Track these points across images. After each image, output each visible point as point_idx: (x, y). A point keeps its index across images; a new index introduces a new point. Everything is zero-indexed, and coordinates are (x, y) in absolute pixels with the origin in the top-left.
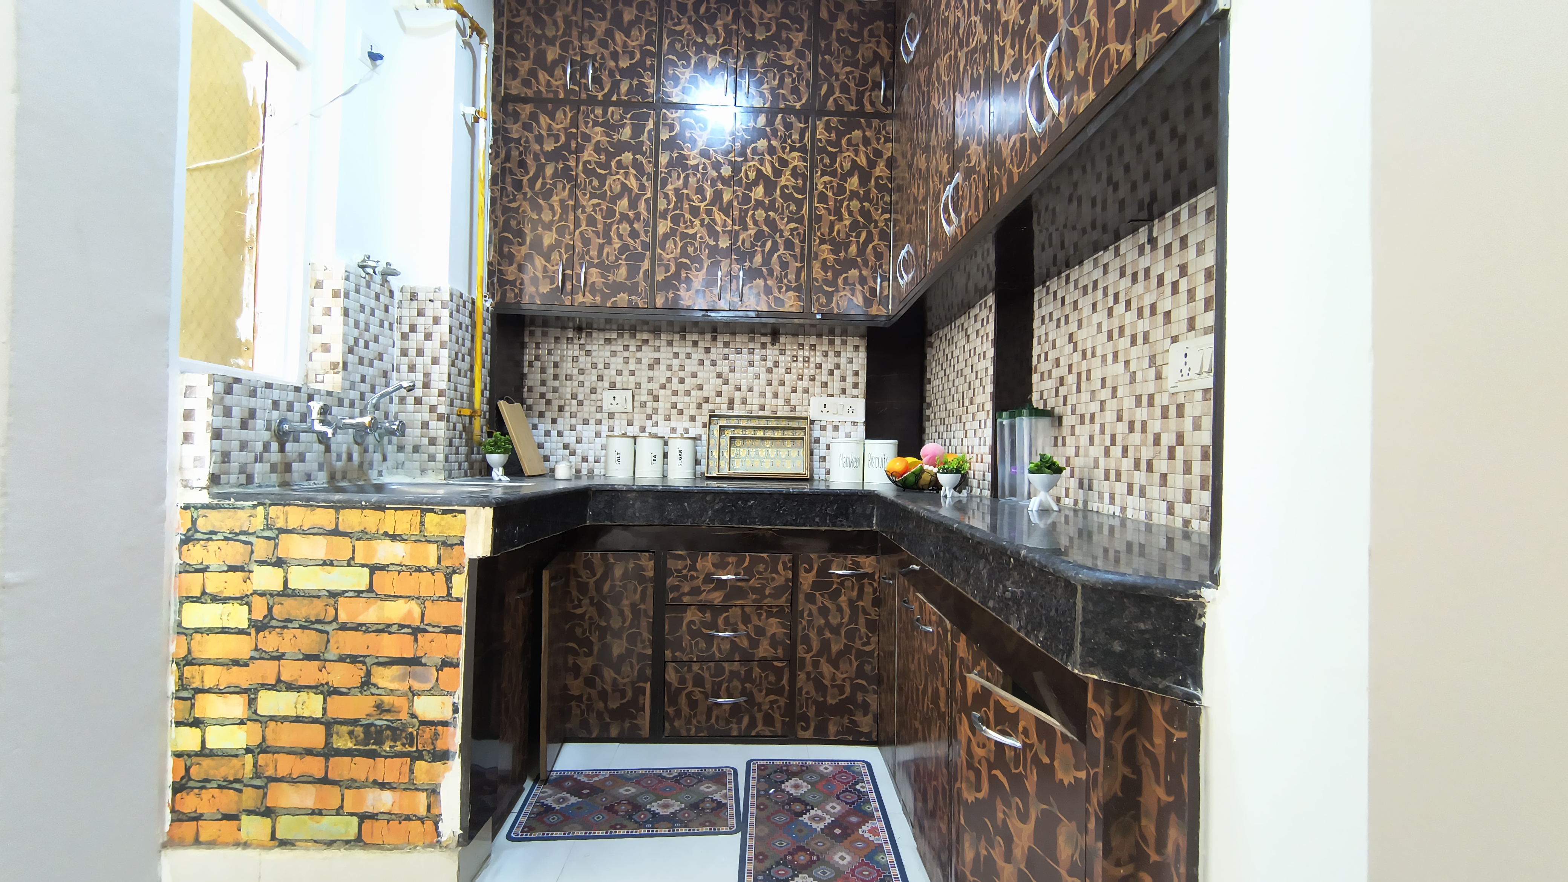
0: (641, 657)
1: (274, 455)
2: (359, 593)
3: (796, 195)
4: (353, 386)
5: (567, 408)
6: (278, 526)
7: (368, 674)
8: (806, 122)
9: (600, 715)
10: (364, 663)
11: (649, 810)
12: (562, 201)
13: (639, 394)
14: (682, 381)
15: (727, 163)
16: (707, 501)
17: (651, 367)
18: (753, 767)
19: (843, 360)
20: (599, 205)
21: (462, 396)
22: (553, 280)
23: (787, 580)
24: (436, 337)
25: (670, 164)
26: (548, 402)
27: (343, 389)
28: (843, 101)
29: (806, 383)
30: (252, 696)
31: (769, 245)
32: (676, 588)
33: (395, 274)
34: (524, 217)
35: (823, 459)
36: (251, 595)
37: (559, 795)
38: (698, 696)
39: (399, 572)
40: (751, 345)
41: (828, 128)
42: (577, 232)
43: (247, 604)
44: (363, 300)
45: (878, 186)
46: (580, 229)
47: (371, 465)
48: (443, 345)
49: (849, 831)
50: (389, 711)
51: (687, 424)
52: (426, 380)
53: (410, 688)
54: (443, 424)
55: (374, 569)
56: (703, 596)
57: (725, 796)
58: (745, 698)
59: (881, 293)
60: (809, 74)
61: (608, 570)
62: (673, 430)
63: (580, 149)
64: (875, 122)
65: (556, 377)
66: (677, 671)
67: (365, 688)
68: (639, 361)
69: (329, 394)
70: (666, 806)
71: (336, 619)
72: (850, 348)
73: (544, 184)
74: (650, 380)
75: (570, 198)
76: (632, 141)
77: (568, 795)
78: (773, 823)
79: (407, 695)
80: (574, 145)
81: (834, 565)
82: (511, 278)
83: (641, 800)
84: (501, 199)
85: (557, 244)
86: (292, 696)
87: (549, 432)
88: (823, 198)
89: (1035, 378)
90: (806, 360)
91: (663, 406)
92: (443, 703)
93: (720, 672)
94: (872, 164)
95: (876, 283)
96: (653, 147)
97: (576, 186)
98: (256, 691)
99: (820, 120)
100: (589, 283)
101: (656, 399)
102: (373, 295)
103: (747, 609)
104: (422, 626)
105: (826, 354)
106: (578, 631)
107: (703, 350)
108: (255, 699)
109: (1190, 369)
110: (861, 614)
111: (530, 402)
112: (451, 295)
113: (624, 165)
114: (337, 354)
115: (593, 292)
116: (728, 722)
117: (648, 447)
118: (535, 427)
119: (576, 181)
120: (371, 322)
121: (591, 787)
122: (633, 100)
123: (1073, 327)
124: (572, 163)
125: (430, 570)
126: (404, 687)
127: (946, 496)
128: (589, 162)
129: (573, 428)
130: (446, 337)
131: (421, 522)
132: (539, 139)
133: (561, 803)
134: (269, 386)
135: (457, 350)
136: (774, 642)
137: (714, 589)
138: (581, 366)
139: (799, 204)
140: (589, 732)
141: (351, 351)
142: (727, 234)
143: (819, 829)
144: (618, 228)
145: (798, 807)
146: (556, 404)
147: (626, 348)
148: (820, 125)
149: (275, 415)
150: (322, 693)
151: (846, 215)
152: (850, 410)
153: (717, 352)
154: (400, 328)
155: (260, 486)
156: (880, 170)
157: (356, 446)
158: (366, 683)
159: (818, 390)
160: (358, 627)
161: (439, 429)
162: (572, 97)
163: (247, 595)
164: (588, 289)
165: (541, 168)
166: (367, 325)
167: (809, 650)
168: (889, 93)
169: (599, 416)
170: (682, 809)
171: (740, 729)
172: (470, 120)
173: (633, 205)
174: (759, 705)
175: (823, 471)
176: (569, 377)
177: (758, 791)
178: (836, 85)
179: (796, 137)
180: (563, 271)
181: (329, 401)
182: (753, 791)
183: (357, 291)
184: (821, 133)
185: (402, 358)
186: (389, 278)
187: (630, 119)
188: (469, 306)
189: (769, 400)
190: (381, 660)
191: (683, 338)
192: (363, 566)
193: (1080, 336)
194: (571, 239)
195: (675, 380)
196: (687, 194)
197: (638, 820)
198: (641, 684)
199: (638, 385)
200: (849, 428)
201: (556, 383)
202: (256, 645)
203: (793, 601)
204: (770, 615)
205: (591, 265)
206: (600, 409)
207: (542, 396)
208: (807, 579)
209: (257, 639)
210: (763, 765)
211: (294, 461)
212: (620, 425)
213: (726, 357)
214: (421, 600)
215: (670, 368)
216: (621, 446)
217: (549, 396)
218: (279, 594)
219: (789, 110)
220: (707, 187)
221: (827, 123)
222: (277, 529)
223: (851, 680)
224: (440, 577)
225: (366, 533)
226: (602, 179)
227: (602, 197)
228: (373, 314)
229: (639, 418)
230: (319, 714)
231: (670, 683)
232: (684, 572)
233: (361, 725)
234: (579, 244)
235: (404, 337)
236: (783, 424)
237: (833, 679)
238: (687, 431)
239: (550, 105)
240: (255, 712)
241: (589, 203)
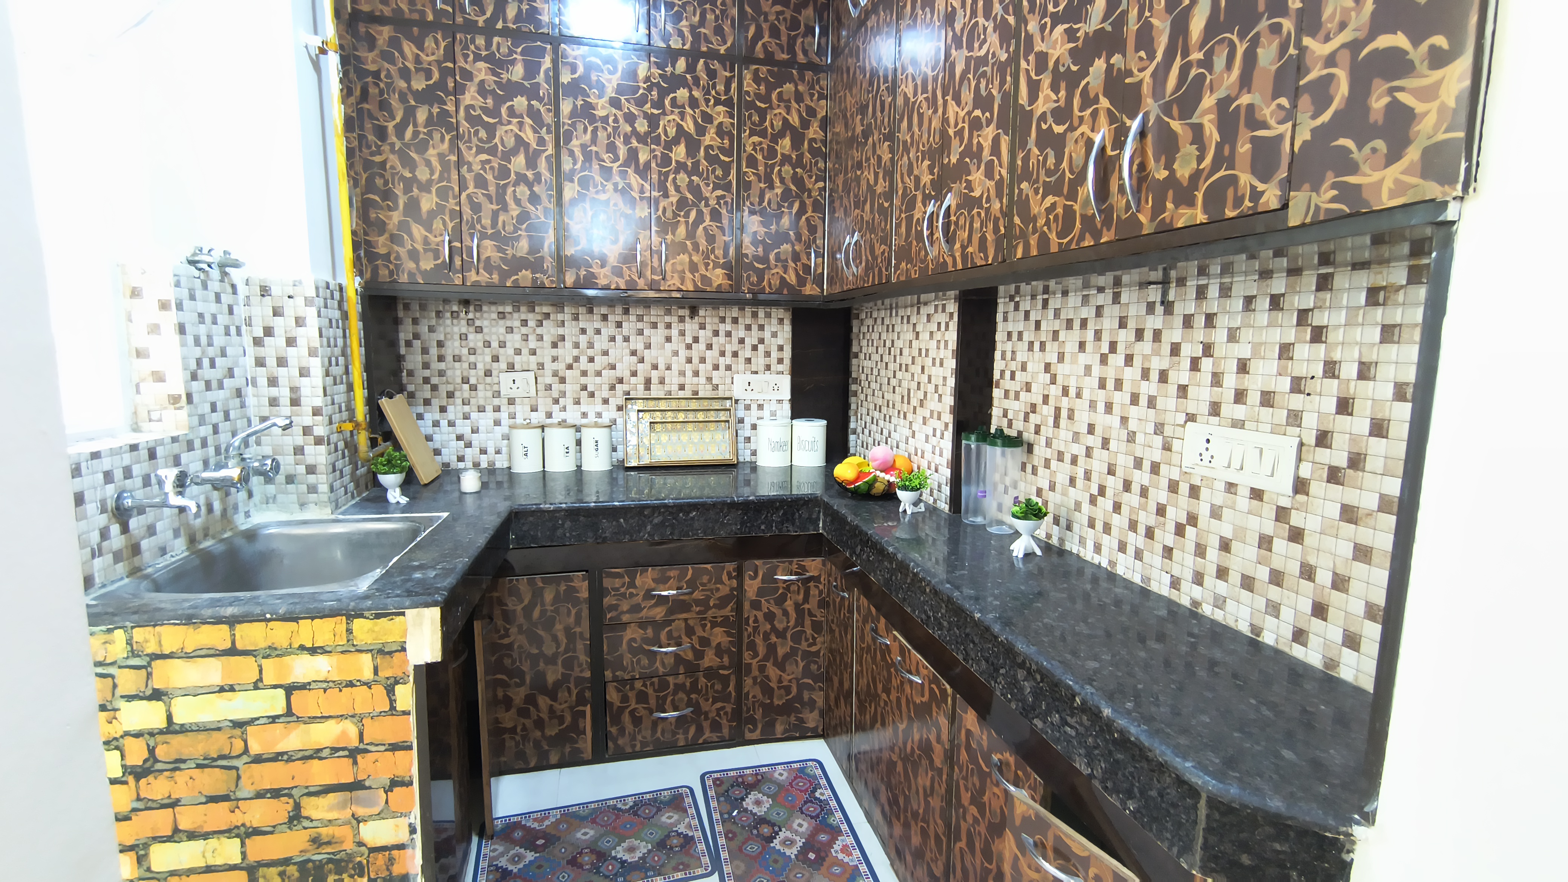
0: (579, 681)
1: (117, 542)
2: (274, 719)
3: (722, 158)
4: (202, 421)
5: (457, 394)
6: (149, 651)
7: (297, 806)
8: (732, 70)
9: (537, 745)
10: (290, 796)
11: (615, 858)
12: (441, 156)
13: (543, 376)
14: (591, 360)
15: (642, 115)
16: (645, 516)
17: (555, 345)
18: (709, 782)
19: (767, 334)
20: (488, 162)
21: (340, 408)
22: (437, 254)
23: (732, 589)
24: (302, 342)
25: (573, 114)
26: (434, 388)
27: (191, 428)
28: (773, 48)
29: (728, 359)
30: (142, 852)
31: (693, 214)
32: (614, 608)
33: (236, 265)
34: (393, 175)
35: (748, 440)
36: (122, 737)
37: (512, 852)
38: (642, 712)
39: (325, 690)
40: (667, 319)
41: (757, 79)
42: (464, 195)
43: (117, 748)
44: (200, 306)
45: (811, 150)
46: (468, 192)
47: (236, 508)
48: (312, 353)
49: (823, 854)
50: (329, 843)
51: (599, 408)
52: (294, 396)
53: (353, 815)
54: (323, 449)
55: (290, 689)
56: (644, 613)
57: (689, 826)
58: (691, 709)
59: (815, 270)
60: (735, 12)
61: (537, 594)
62: (584, 415)
63: (458, 90)
64: (809, 75)
65: (441, 358)
66: (618, 690)
67: (295, 822)
68: (540, 338)
69: (174, 440)
70: (631, 850)
71: (246, 751)
72: (774, 321)
73: (416, 134)
74: (555, 359)
75: (451, 151)
76: (526, 83)
77: (522, 850)
78: (747, 855)
79: (350, 823)
80: (451, 85)
81: (780, 570)
82: (382, 251)
83: (604, 845)
84: (361, 151)
85: (440, 209)
86: (198, 845)
87: (438, 422)
88: (752, 162)
89: (997, 393)
90: (728, 334)
91: (571, 388)
92: (397, 826)
93: (664, 685)
94: (805, 124)
95: (809, 259)
96: (551, 92)
97: (458, 137)
98: (146, 846)
99: (747, 69)
100: (483, 257)
101: (563, 380)
102: (212, 297)
103: (691, 622)
104: (362, 746)
105: (748, 328)
106: (507, 662)
107: (614, 325)
108: (146, 855)
109: (1212, 457)
110: (807, 618)
111: (411, 388)
112: (317, 288)
113: (518, 113)
114: (177, 384)
115: (489, 268)
116: (674, 734)
117: (559, 438)
118: (420, 417)
119: (457, 129)
120: (214, 332)
121: (544, 835)
122: (524, 29)
123: (1052, 358)
124: (451, 107)
125: (365, 684)
126: (347, 814)
127: (905, 511)
128: (472, 107)
129: (466, 417)
130: (316, 342)
131: (347, 630)
132: (405, 74)
133: (517, 863)
134: (96, 455)
135: (329, 354)
136: (719, 651)
137: (656, 605)
138: (471, 345)
139: (726, 167)
140: (527, 762)
141: (194, 377)
142: (645, 201)
143: (793, 857)
144: (515, 191)
145: (766, 830)
146: (443, 390)
147: (524, 323)
148: (748, 76)
149: (110, 491)
150: (237, 836)
151: (777, 183)
152: (776, 388)
153: (630, 326)
154: (251, 332)
155: (104, 586)
156: (814, 131)
157: (216, 492)
158: (296, 817)
159: (742, 366)
160: (277, 757)
161: (319, 455)
162: (444, 21)
163: (116, 739)
164: (481, 265)
165: (410, 113)
166: (210, 337)
167: (756, 655)
168: (823, 41)
169: (496, 402)
170: (649, 851)
171: (686, 739)
172: (314, 52)
173: (531, 163)
174: (706, 714)
175: (748, 452)
176: (457, 359)
177: (721, 815)
178: (765, 26)
179: (721, 87)
180: (450, 242)
181: (176, 448)
182: (716, 816)
183: (192, 297)
184: (749, 85)
185: (259, 369)
186: (228, 269)
187: (522, 54)
188: (337, 295)
189: (689, 379)
190: (312, 789)
191: (591, 311)
192: (275, 687)
193: (1060, 370)
194: (456, 204)
195: (584, 359)
196: (597, 152)
197: (607, 873)
198: (581, 708)
199: (541, 366)
200: (774, 406)
201: (442, 366)
202: (138, 795)
203: (739, 609)
204: (714, 625)
205: (483, 236)
206: (497, 394)
207: (426, 380)
208: (752, 587)
209: (137, 788)
210: (718, 779)
211: (143, 538)
212: (522, 411)
213: (640, 332)
214: (358, 718)
215: (577, 345)
216: (527, 438)
217: (435, 380)
218: (161, 732)
219: (712, 55)
220: (619, 143)
221: (756, 72)
222: (147, 655)
223: (797, 680)
224: (379, 691)
225: (276, 649)
226: (491, 130)
227: (493, 151)
228: (215, 322)
229: (544, 404)
230: (237, 859)
231: (612, 704)
232: (623, 590)
233: (295, 864)
234: (467, 211)
235: (257, 342)
236: (705, 404)
237: (780, 681)
238: (599, 415)
239: (415, 30)
240: (149, 869)
241: (476, 160)
